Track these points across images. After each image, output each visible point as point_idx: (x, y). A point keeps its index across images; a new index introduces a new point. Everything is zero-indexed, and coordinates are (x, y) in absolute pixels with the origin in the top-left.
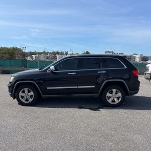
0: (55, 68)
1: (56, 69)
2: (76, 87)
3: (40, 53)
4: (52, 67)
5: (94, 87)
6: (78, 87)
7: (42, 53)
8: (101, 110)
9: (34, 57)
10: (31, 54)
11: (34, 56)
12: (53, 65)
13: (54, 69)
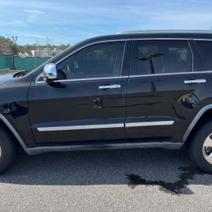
0: (59, 71)
1: (61, 74)
2: (121, 125)
3: (42, 48)
4: (50, 69)
5: (171, 123)
6: (128, 125)
7: (45, 47)
8: (191, 187)
9: (33, 54)
10: (29, 48)
11: (33, 51)
12: (53, 62)
13: (55, 74)
